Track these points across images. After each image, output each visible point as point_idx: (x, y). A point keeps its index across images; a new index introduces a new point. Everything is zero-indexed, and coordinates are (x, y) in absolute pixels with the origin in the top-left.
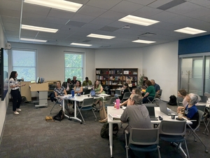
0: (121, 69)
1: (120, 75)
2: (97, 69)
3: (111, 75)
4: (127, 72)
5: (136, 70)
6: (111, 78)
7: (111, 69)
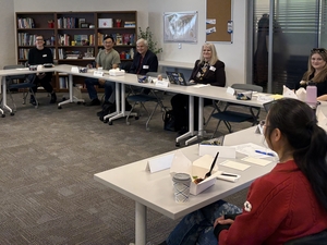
0: (91, 14)
1: (89, 32)
2: (20, 16)
3: (61, 33)
4: (107, 23)
5: (132, 16)
6: (64, 39)
7: (60, 15)
